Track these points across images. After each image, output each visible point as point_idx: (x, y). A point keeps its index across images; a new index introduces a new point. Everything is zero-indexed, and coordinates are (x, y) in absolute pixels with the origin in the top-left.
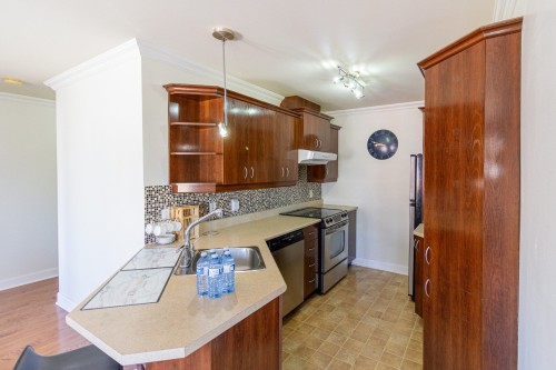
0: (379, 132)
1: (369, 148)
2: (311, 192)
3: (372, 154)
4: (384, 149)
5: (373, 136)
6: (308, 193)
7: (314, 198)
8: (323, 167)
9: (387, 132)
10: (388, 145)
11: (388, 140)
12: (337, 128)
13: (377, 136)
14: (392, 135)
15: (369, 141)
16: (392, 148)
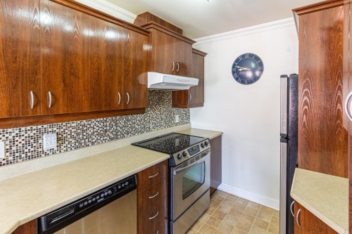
0: (243, 56)
1: (233, 73)
2: (177, 117)
3: (237, 79)
4: (249, 74)
5: (237, 60)
6: (173, 119)
7: (182, 123)
8: (186, 92)
9: (251, 55)
10: (253, 71)
11: (253, 65)
12: (203, 55)
13: (242, 61)
14: (257, 59)
15: (234, 66)
16: (257, 73)
